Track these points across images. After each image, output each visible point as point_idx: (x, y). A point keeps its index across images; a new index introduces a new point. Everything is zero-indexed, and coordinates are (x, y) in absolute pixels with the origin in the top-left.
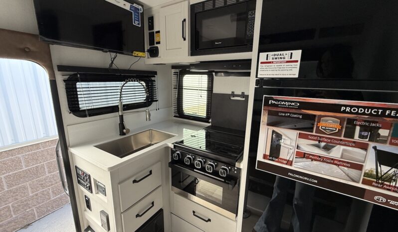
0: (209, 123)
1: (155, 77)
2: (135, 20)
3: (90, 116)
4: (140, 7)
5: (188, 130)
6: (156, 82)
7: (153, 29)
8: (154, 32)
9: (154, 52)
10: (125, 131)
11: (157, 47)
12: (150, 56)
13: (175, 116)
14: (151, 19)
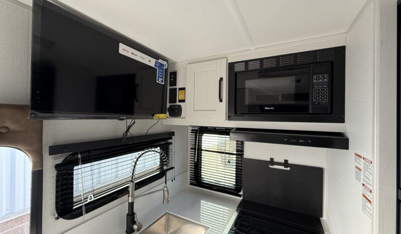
0: (240, 196)
1: (172, 138)
2: (159, 77)
3: (87, 212)
4: (165, 63)
5: (209, 203)
6: (173, 145)
7: (175, 85)
8: (176, 89)
9: (176, 112)
10: (135, 227)
11: (180, 106)
12: (170, 115)
13: (191, 184)
14: (174, 75)
